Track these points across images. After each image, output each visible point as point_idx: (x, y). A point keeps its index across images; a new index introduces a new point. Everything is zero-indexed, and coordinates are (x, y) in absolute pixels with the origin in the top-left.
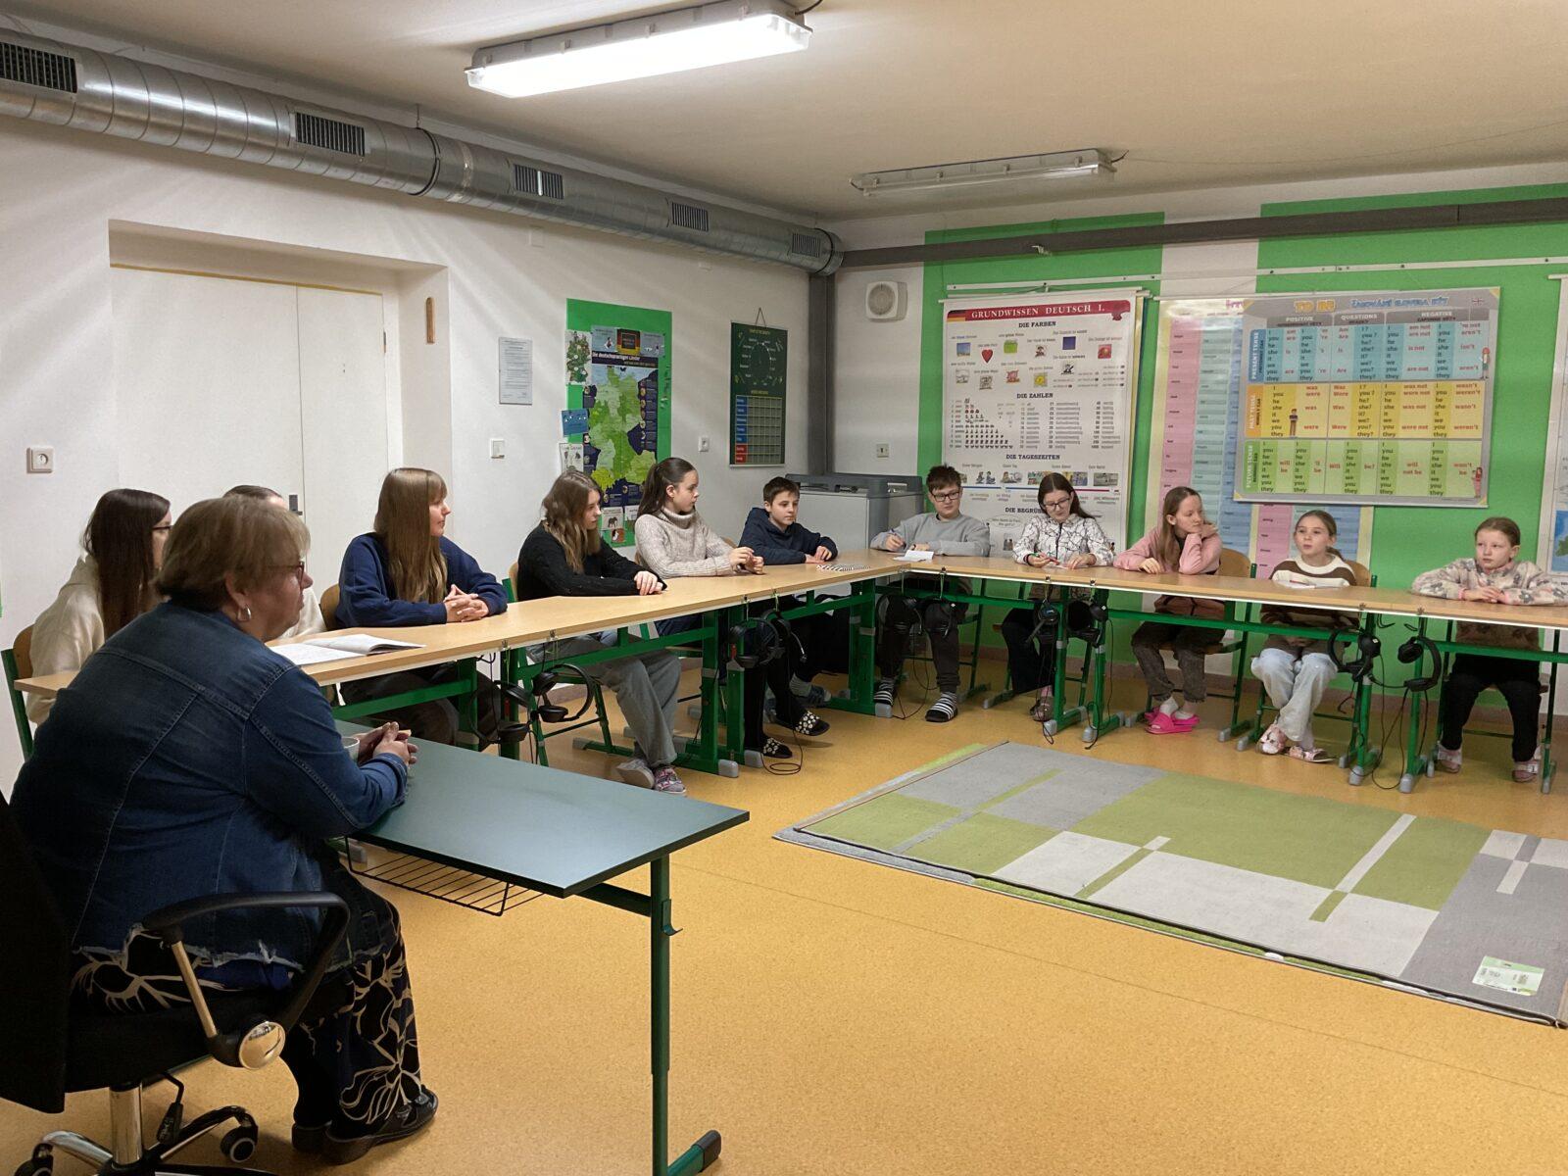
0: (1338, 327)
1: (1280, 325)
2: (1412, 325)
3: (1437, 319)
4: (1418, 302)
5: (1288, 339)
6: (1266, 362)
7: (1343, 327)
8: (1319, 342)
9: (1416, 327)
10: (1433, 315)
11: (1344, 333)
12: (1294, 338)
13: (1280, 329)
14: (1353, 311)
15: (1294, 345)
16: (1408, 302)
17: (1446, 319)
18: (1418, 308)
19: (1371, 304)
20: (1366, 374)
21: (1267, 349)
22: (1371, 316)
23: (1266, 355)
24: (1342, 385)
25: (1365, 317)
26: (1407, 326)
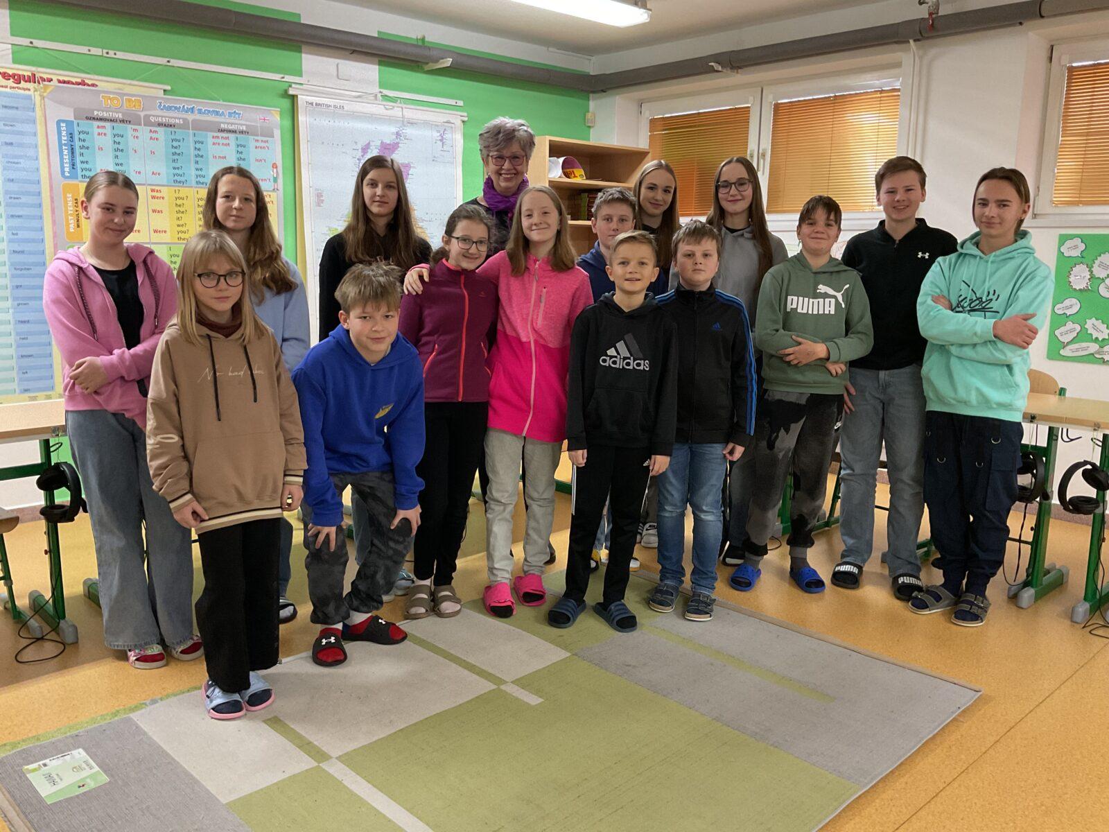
0: (149, 128)
1: (87, 118)
2: (216, 134)
3: (234, 132)
4: (217, 113)
5: (99, 134)
6: (78, 159)
7: (154, 129)
8: (132, 143)
9: (218, 137)
10: (231, 128)
11: (154, 135)
12: (105, 134)
13: (90, 122)
14: (159, 112)
15: (107, 142)
16: (209, 111)
17: (242, 132)
18: (218, 119)
19: (176, 108)
20: (178, 178)
21: (77, 144)
22: (177, 121)
23: (77, 151)
24: (157, 188)
25: (172, 121)
26: (211, 134)
